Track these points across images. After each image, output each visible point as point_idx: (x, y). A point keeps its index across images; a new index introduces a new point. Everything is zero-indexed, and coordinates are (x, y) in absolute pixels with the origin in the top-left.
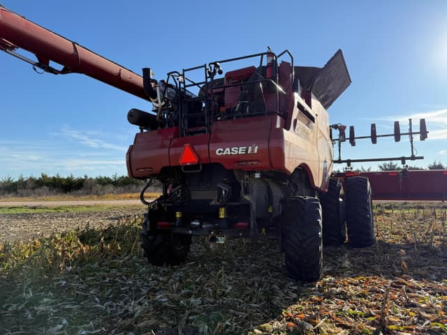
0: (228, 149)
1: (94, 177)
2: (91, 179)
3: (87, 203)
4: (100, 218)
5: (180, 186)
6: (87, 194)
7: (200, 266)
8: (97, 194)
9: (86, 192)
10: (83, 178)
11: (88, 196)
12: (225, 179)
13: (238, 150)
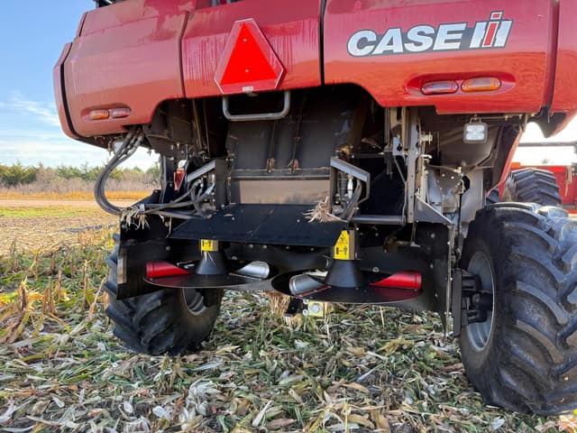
0: (395, 33)
1: (54, 167)
2: (49, 169)
3: (37, 203)
4: (53, 228)
5: (212, 166)
6: (42, 190)
7: (249, 355)
8: (57, 190)
9: (40, 187)
10: (37, 166)
11: (43, 193)
12: (345, 149)
13: (434, 36)
